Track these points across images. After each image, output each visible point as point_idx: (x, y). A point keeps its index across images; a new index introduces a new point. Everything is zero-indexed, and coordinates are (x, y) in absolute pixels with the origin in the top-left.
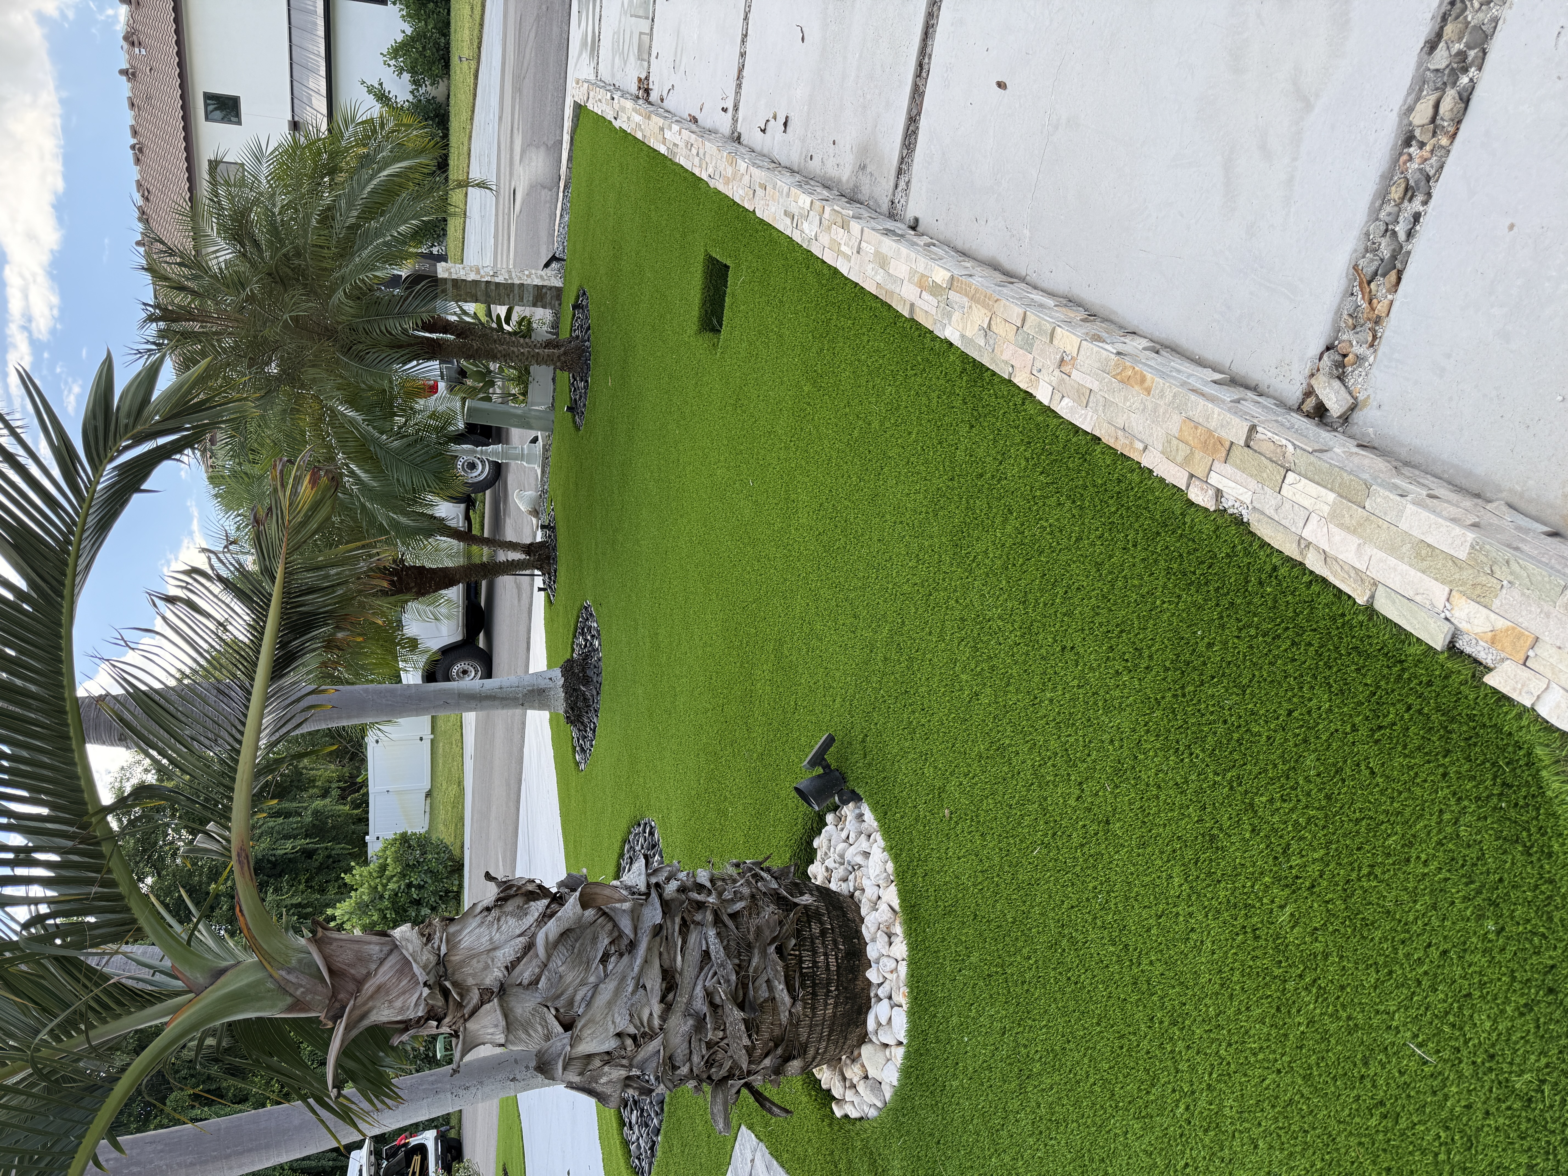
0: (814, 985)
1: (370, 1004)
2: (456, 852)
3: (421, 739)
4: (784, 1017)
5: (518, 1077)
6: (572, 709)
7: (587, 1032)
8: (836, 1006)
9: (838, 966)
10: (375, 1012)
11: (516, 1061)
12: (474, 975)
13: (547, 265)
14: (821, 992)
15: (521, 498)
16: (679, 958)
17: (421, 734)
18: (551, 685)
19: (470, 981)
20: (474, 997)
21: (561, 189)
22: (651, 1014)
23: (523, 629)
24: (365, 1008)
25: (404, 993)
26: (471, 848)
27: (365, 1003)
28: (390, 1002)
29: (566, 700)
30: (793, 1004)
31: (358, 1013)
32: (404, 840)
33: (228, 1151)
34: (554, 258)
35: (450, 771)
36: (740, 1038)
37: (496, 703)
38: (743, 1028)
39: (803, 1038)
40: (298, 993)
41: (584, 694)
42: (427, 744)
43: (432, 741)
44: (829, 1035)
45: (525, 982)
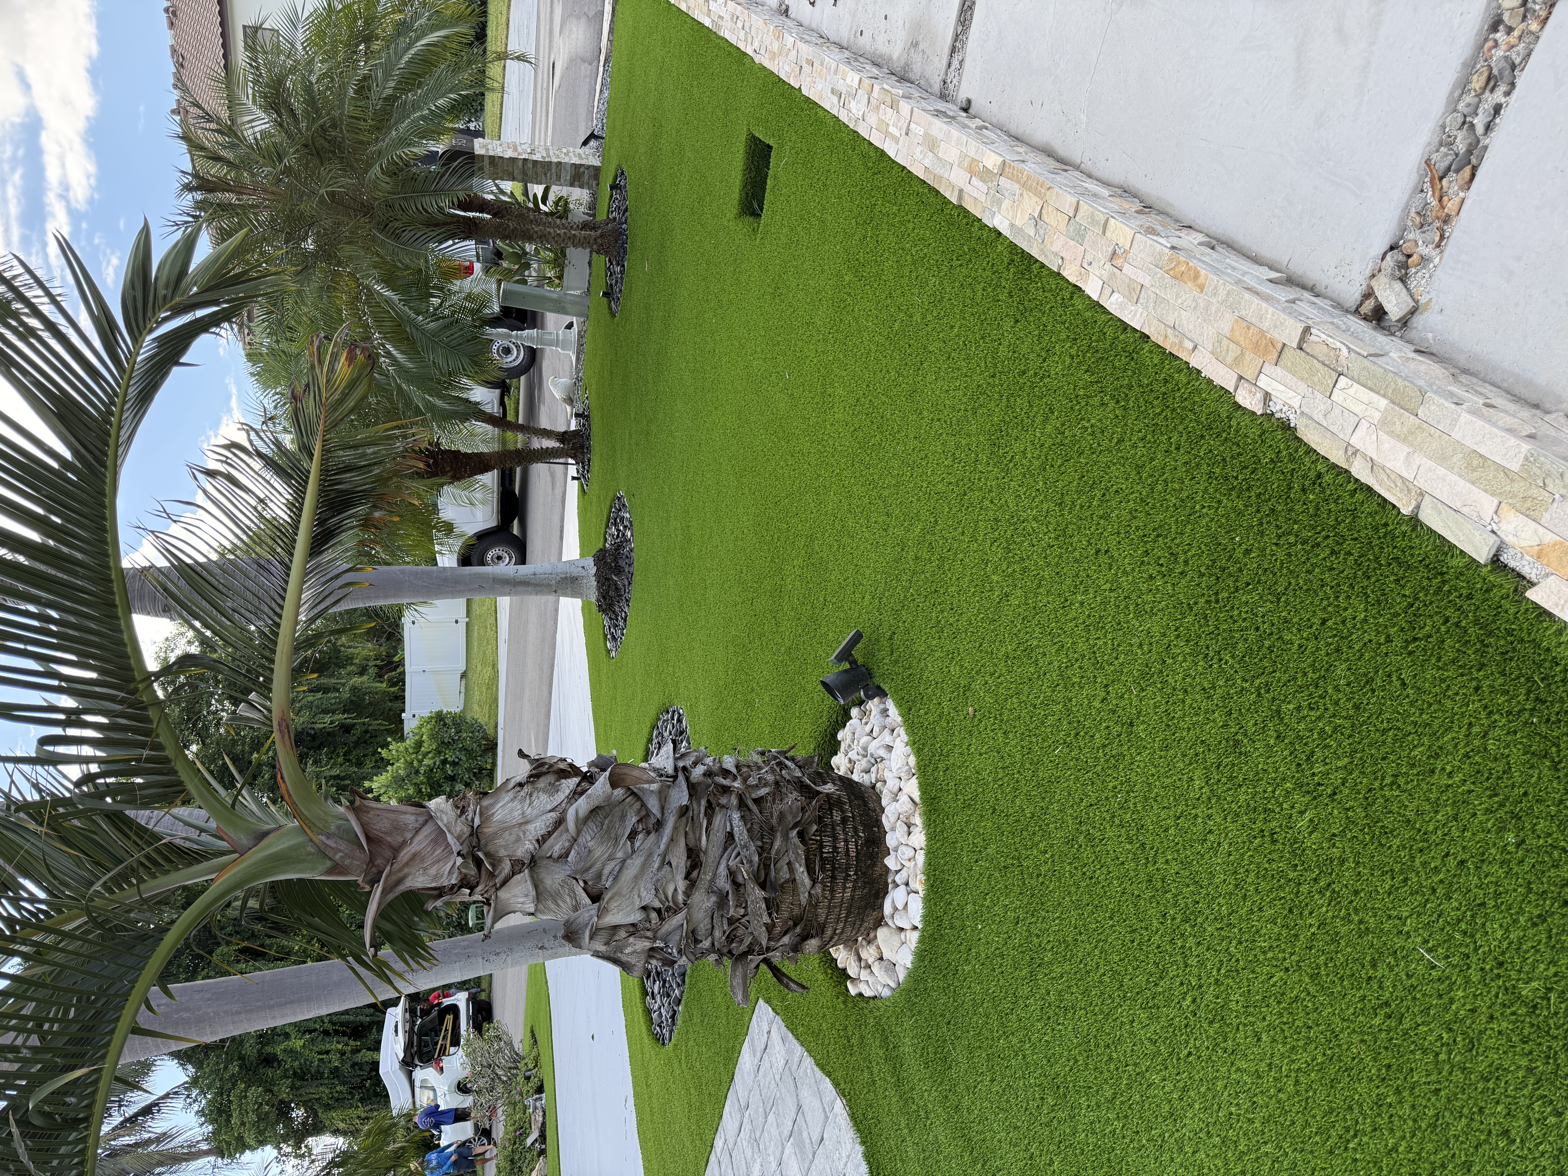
0: (834, 869)
1: (406, 870)
2: (490, 732)
3: (457, 622)
4: (804, 898)
5: (546, 945)
6: (604, 598)
7: (614, 904)
8: (854, 889)
9: (857, 852)
10: (410, 878)
11: (545, 931)
12: (506, 847)
13: (585, 143)
14: (840, 876)
15: (555, 385)
16: (704, 838)
17: (456, 617)
18: (584, 573)
19: (502, 853)
20: (506, 867)
21: (602, 63)
22: (676, 890)
23: (556, 518)
24: (401, 874)
25: (438, 861)
26: (504, 728)
27: (400, 870)
28: (425, 869)
29: (598, 589)
30: (813, 886)
31: (394, 878)
32: (440, 717)
33: (272, 1002)
34: (592, 136)
35: (485, 653)
36: (761, 916)
37: (530, 589)
38: (764, 906)
39: (822, 919)
40: (337, 857)
41: (616, 584)
42: (462, 627)
43: (467, 624)
44: (847, 917)
45: (556, 855)
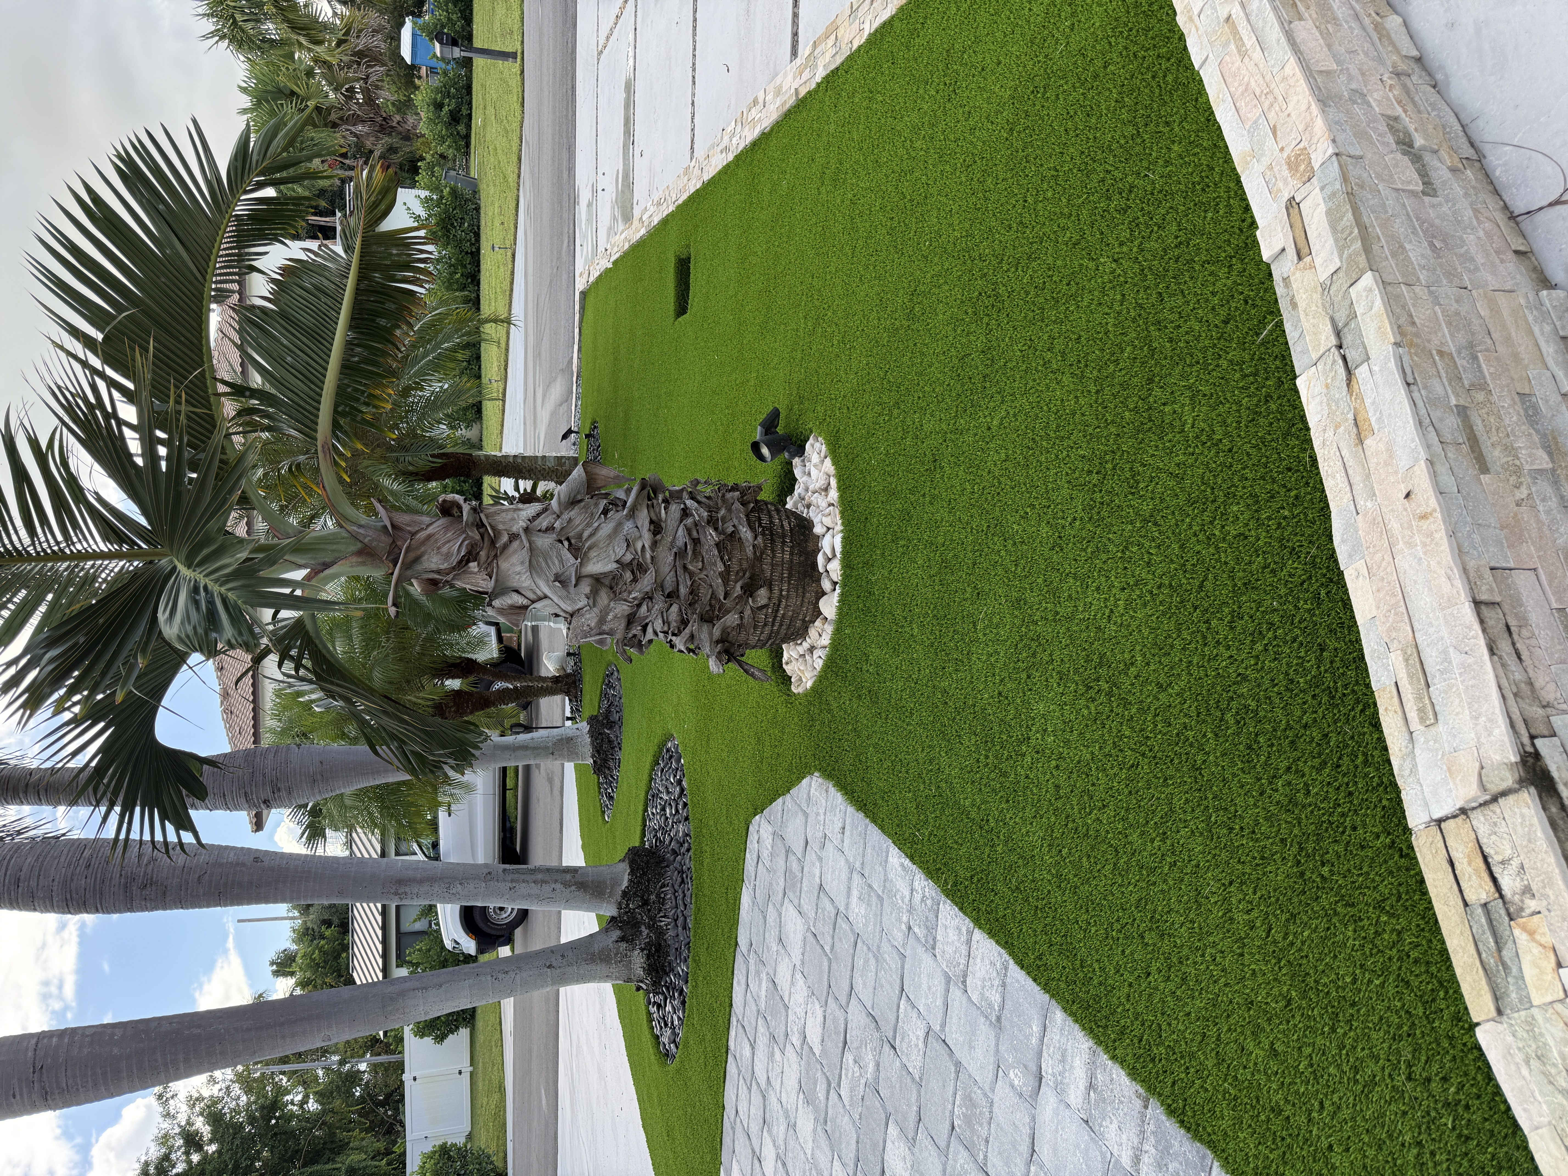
0: (772, 534)
1: (423, 549)
3: (460, 1073)
4: (749, 551)
7: (593, 554)
8: (791, 554)
9: (791, 529)
10: (426, 557)
12: (504, 523)
13: (565, 437)
14: (778, 542)
15: (549, 658)
16: (663, 511)
17: (459, 1067)
19: (501, 527)
20: (505, 538)
21: (575, 379)
22: (643, 546)
24: (419, 553)
25: (449, 541)
27: (418, 548)
28: (438, 548)
30: (756, 538)
31: (412, 556)
34: (570, 432)
36: (715, 564)
38: (716, 552)
39: (768, 574)
40: (366, 540)
42: (466, 1077)
43: (472, 1073)
44: (789, 577)
45: (544, 528)
